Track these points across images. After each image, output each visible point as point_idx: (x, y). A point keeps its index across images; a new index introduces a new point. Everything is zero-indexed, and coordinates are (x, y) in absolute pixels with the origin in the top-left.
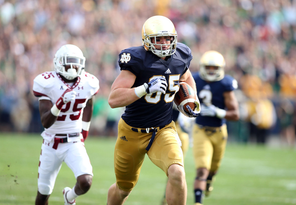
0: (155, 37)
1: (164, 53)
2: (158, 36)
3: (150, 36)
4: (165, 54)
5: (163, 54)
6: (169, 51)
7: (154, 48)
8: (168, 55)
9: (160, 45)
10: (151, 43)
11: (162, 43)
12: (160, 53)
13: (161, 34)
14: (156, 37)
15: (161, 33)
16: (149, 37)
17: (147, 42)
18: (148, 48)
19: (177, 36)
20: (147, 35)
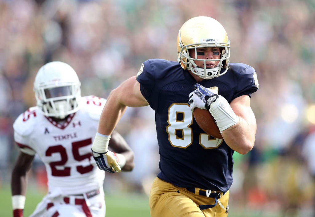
0: (195, 48)
1: (210, 72)
2: (200, 46)
3: (188, 46)
4: (211, 74)
5: (208, 74)
6: (217, 69)
7: (195, 65)
8: (215, 76)
9: (203, 61)
10: (190, 58)
11: (207, 58)
12: (203, 73)
13: (205, 44)
14: (197, 49)
15: (205, 42)
16: (187, 48)
17: (183, 56)
18: (186, 65)
19: (229, 46)
20: (183, 46)
